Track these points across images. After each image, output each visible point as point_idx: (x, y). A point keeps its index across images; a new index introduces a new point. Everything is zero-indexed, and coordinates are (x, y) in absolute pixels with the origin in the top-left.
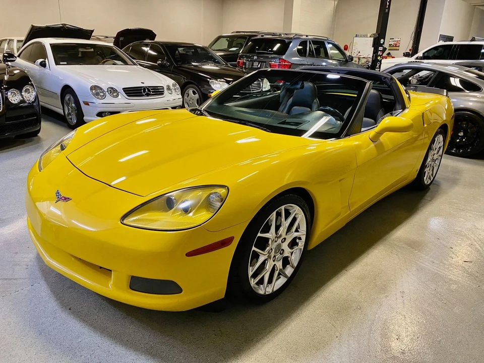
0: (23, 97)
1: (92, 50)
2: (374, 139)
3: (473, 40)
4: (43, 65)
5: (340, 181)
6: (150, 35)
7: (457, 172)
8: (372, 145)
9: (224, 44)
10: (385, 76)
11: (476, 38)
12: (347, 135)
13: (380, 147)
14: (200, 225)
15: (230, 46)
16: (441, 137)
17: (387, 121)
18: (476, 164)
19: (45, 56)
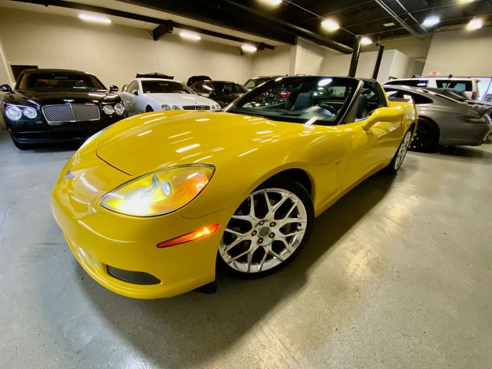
0: (115, 110)
1: (168, 85)
2: (366, 128)
3: (414, 77)
4: (136, 94)
5: (337, 163)
6: (208, 78)
7: (415, 161)
8: (364, 132)
9: (252, 84)
10: (371, 81)
11: (416, 76)
12: (343, 123)
13: (370, 135)
14: (175, 211)
15: (256, 85)
16: (410, 133)
17: (378, 112)
18: (429, 157)
19: (138, 88)
